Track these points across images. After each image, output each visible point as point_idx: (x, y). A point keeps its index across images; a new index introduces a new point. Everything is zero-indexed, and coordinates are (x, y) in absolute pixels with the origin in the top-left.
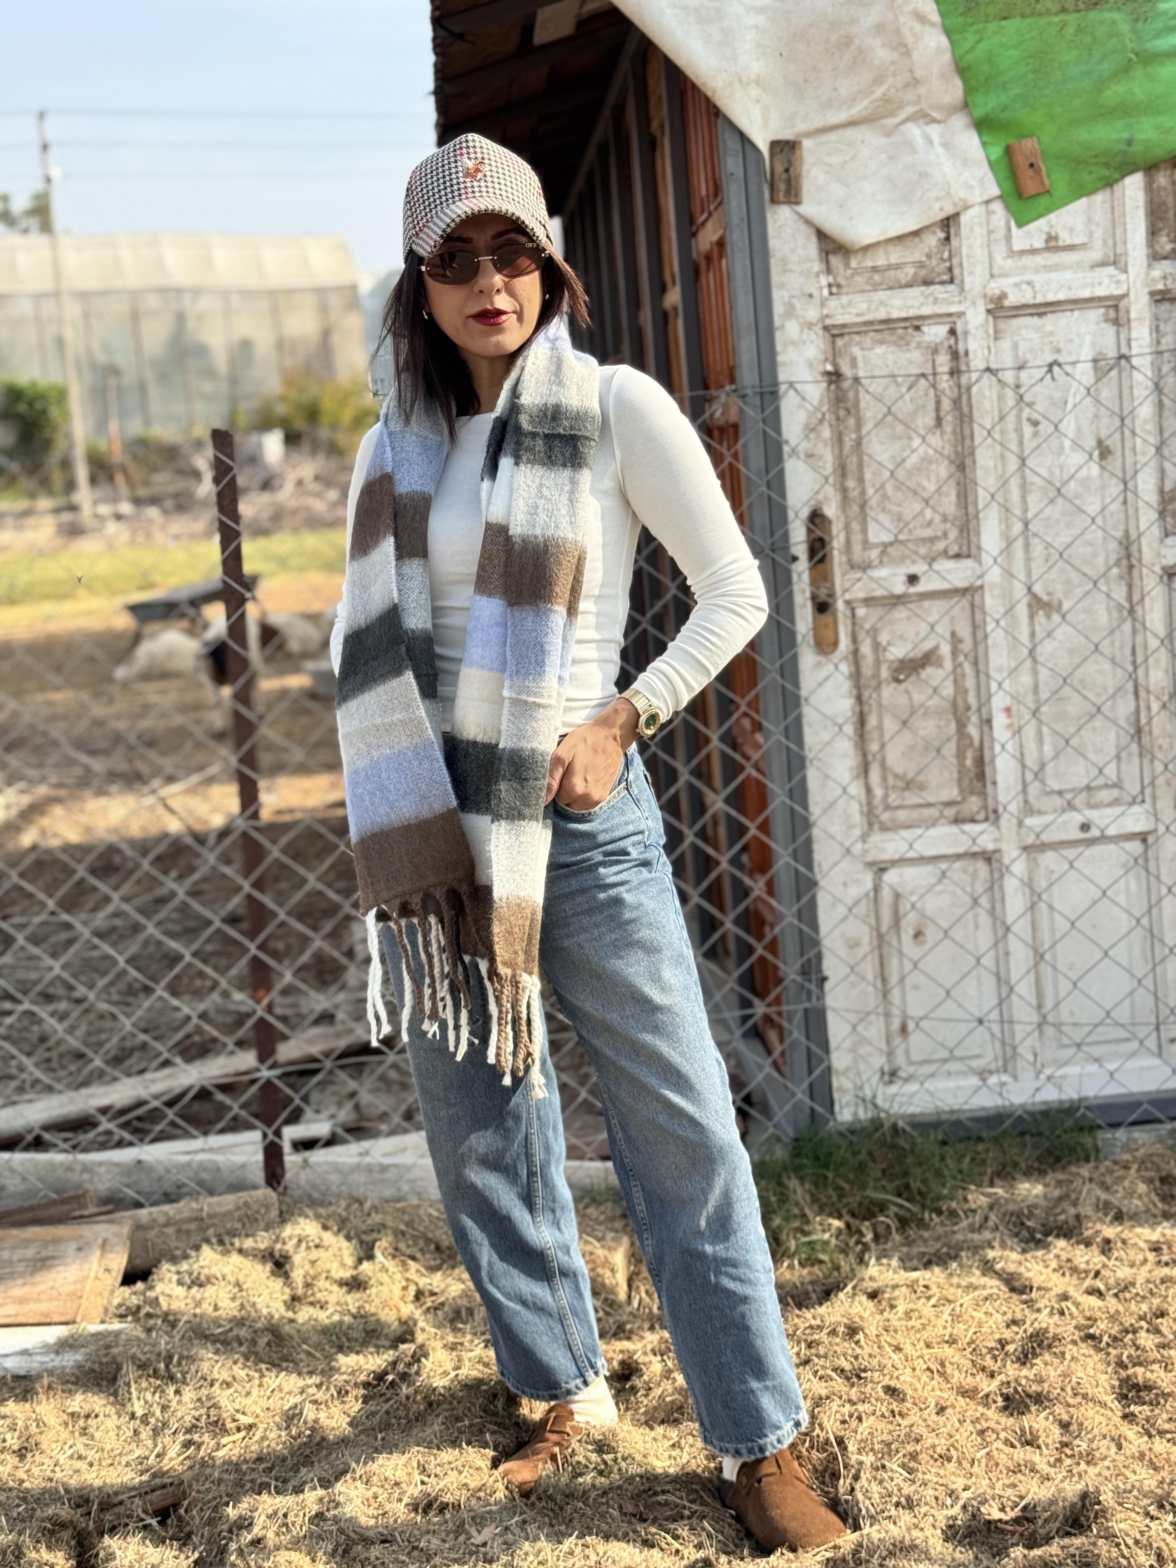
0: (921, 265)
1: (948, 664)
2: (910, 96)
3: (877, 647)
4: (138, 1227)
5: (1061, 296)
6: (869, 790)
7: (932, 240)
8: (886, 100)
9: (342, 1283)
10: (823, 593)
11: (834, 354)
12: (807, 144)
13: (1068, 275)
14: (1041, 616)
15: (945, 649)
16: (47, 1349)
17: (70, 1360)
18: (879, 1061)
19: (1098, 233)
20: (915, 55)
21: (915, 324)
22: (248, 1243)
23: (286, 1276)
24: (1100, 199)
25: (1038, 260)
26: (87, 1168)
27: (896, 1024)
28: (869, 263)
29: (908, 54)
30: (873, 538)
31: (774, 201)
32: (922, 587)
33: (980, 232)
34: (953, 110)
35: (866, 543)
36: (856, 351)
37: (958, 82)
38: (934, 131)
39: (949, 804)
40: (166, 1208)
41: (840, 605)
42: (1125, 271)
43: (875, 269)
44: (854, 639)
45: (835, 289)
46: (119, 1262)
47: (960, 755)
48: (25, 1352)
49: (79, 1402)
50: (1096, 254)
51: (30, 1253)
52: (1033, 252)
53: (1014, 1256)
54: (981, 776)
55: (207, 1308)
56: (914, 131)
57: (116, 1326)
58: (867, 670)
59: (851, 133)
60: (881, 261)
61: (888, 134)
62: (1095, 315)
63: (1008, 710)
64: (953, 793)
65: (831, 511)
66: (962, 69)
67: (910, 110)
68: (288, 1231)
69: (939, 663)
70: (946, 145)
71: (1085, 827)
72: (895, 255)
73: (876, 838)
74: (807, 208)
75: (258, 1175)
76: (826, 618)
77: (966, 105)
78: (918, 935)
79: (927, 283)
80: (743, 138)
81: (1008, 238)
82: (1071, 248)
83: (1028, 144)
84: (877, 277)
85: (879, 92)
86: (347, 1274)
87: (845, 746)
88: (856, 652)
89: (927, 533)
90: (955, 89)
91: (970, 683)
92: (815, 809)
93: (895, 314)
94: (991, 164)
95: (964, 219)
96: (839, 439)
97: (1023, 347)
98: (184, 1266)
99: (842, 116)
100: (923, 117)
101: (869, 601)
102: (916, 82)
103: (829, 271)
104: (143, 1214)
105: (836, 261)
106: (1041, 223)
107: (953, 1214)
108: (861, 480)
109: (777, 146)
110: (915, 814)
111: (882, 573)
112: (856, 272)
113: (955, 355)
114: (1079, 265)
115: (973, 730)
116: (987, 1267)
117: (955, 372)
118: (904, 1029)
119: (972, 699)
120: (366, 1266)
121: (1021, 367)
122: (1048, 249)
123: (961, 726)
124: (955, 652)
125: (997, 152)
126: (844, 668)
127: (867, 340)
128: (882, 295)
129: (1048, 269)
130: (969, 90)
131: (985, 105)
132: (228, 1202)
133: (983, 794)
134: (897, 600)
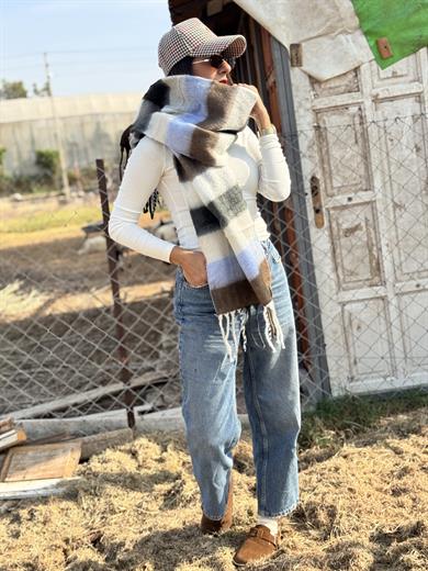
0: (347, 86)
1: (364, 229)
2: (340, 24)
3: (338, 224)
4: (84, 443)
5: (399, 93)
6: (338, 276)
7: (351, 76)
8: (331, 26)
9: (156, 460)
10: (317, 206)
11: (317, 120)
12: (303, 44)
13: (400, 86)
14: (398, 210)
15: (363, 224)
16: (53, 487)
17: (61, 490)
18: (346, 374)
19: (412, 70)
20: (341, 10)
21: (346, 107)
22: (123, 448)
23: (136, 458)
24: (411, 57)
25: (390, 81)
26: (66, 424)
27: (352, 361)
28: (328, 86)
29: (338, 10)
30: (335, 185)
31: (292, 66)
32: (353, 202)
33: (368, 72)
34: (356, 29)
35: (332, 188)
36: (325, 118)
37: (357, 19)
38: (349, 37)
39: (368, 280)
40: (94, 436)
41: (324, 210)
42: (422, 83)
43: (331, 88)
44: (330, 221)
45: (316, 96)
46: (78, 455)
47: (371, 262)
48: (45, 488)
49: (65, 504)
50: (411, 78)
51: (47, 453)
52: (388, 78)
53: (397, 441)
54: (379, 269)
55: (108, 470)
56: (342, 37)
57: (77, 478)
58: (335, 233)
59: (319, 39)
60: (332, 85)
61: (333, 39)
62: (412, 99)
63: (387, 245)
64: (368, 276)
65: (319, 176)
66: (358, 14)
67: (340, 30)
68: (136, 442)
69: (361, 229)
70: (354, 42)
71: (418, 286)
72: (337, 83)
73: (342, 293)
74: (304, 68)
75: (126, 424)
76: (319, 215)
77: (360, 27)
78: (359, 327)
79: (349, 92)
80: (280, 44)
81: (378, 74)
82: (402, 76)
83: (385, 39)
84: (331, 91)
85: (328, 24)
86: (158, 457)
87: (328, 261)
88: (330, 227)
89: (354, 182)
90: (356, 21)
91: (373, 235)
92: (319, 284)
93: (339, 104)
94: (371, 48)
95: (362, 68)
96: (321, 150)
97: (386, 113)
98: (100, 456)
99: (316, 34)
100: (345, 32)
101: (334, 208)
102: (341, 20)
103: (314, 89)
104: (86, 439)
105: (316, 86)
106: (390, 67)
107: (375, 427)
108: (329, 165)
109: (292, 46)
110: (355, 285)
111: (338, 198)
112: (324, 90)
113: (361, 117)
114: (405, 82)
115: (375, 253)
116: (387, 446)
117: (361, 124)
118: (355, 363)
119: (374, 242)
120: (165, 454)
121: (386, 120)
122: (393, 77)
123: (370, 251)
124: (367, 225)
125: (372, 43)
126: (327, 233)
127: (329, 114)
128: (334, 97)
129: (394, 84)
130: (361, 21)
131: (368, 26)
132: (115, 433)
133: (379, 276)
134: (345, 207)
